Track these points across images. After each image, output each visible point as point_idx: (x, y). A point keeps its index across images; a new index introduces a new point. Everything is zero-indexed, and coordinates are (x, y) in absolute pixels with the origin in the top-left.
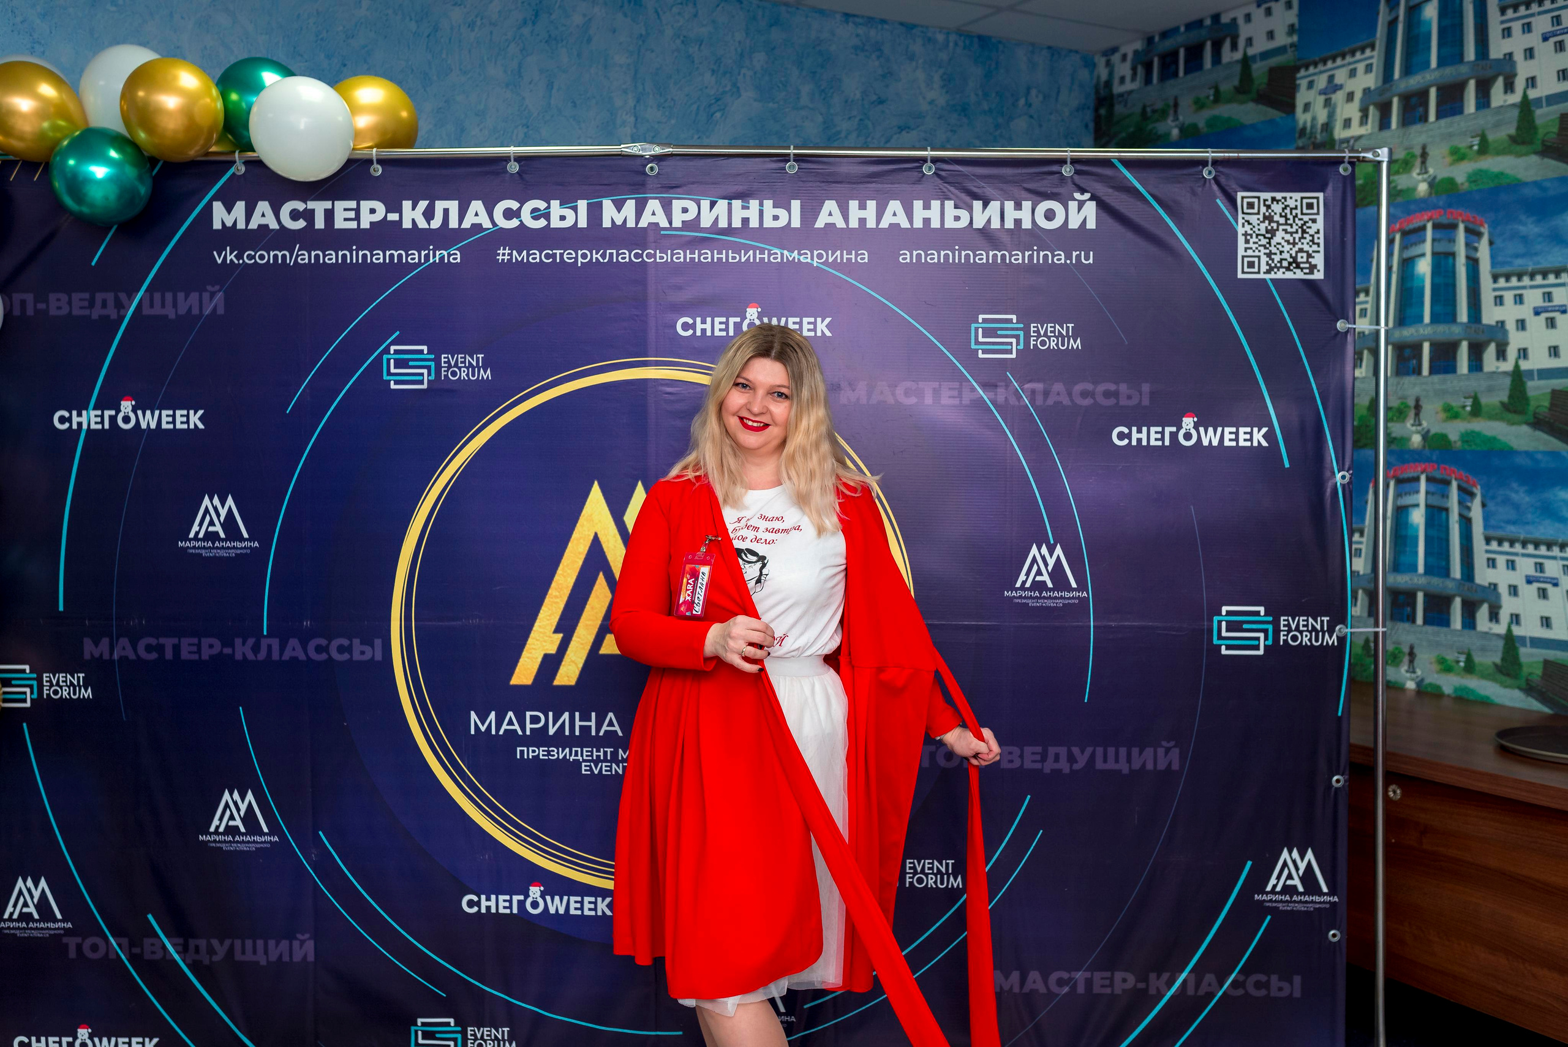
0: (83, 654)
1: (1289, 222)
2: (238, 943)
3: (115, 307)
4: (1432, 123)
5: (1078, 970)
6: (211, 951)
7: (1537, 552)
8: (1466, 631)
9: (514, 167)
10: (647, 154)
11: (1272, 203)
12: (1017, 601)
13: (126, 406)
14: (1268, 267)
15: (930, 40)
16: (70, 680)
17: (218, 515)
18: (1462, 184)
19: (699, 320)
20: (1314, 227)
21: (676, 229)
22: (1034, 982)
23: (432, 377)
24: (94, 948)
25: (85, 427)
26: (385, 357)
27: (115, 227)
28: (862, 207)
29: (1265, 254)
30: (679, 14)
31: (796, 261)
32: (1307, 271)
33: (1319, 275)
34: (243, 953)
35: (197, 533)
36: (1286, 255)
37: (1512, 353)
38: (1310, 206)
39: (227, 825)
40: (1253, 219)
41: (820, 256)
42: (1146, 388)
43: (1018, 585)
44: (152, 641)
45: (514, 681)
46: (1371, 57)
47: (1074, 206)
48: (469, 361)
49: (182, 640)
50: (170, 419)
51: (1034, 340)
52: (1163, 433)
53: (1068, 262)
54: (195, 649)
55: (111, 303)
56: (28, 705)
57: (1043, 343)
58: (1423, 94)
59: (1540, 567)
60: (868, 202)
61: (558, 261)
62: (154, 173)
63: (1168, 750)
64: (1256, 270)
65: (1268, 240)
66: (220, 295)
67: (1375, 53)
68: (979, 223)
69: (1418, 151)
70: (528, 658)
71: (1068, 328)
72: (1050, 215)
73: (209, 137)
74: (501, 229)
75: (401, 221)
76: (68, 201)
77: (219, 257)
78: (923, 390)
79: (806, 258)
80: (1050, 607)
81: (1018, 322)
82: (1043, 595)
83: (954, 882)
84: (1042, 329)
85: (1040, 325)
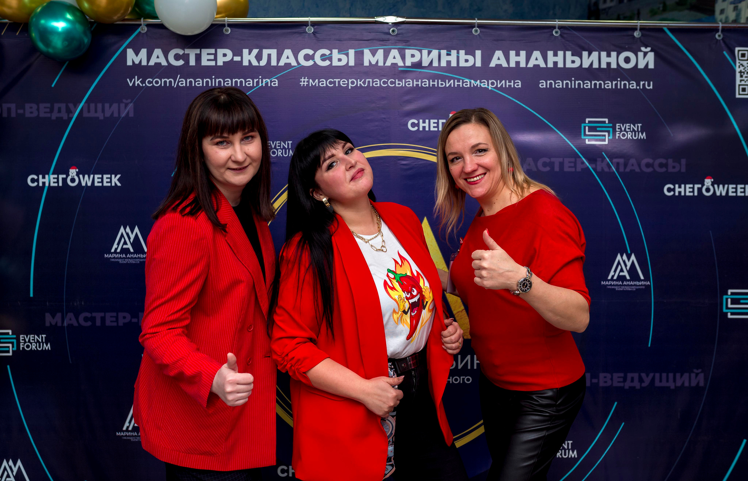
0: (45, 323)
3: (66, 112)
9: (310, 30)
10: (391, 22)
12: (609, 287)
13: (73, 172)
16: (37, 338)
17: (129, 238)
19: (421, 121)
21: (408, 67)
25: (47, 185)
27: (67, 63)
28: (518, 54)
31: (479, 86)
35: (116, 249)
39: (133, 426)
40: (745, 63)
41: (493, 84)
42: (683, 161)
43: (609, 278)
44: (88, 315)
47: (640, 54)
48: (283, 145)
49: (107, 314)
50: (100, 180)
51: (618, 134)
52: (693, 188)
53: (638, 88)
54: (114, 319)
55: (63, 109)
56: (11, 354)
57: (623, 136)
60: (521, 52)
61: (337, 85)
62: (92, 29)
63: (697, 374)
64: (746, 92)
66: (131, 105)
68: (586, 65)
72: (627, 60)
73: (127, 9)
74: (303, 66)
75: (242, 61)
76: (41, 45)
77: (131, 83)
78: (553, 163)
79: (484, 85)
80: (628, 291)
81: (609, 123)
82: (624, 284)
83: (572, 454)
84: (623, 127)
85: (621, 125)
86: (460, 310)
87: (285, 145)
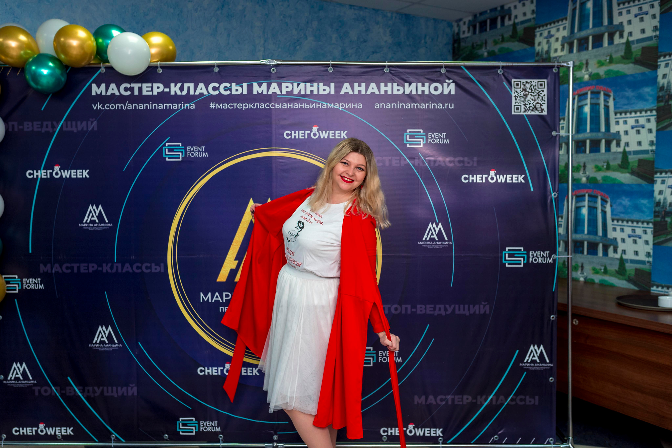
0: (39, 270)
1: (533, 91)
2: (105, 388)
3: (52, 127)
4: (590, 51)
5: (449, 395)
6: (94, 392)
7: (632, 225)
8: (604, 257)
9: (216, 70)
10: (271, 64)
11: (526, 84)
12: (423, 246)
13: (57, 168)
14: (524, 110)
15: (385, 16)
16: (34, 281)
17: (95, 213)
18: (602, 75)
19: (293, 132)
20: (543, 94)
21: (284, 95)
22: (431, 400)
23: (184, 156)
24: (46, 391)
25: (39, 177)
26: (164, 148)
27: (51, 95)
28: (360, 85)
29: (523, 104)
30: (282, 5)
31: (333, 108)
32: (540, 111)
33: (545, 113)
34: (108, 392)
35: (87, 221)
36: (532, 105)
37: (622, 144)
38: (541, 85)
39: (100, 340)
40: (519, 90)
41: (342, 106)
42: (475, 159)
43: (424, 239)
44: (69, 265)
45: (218, 280)
46: (565, 24)
47: (445, 85)
48: (199, 149)
49: (81, 264)
50: (75, 174)
51: (430, 140)
52: (482, 177)
53: (444, 108)
55: (50, 126)
56: (17, 292)
57: (434, 141)
58: (587, 39)
59: (634, 231)
60: (362, 84)
61: (235, 108)
62: (68, 71)
63: (484, 306)
64: (519, 111)
65: (524, 99)
66: (95, 122)
67: (567, 22)
68: (407, 92)
69: (584, 62)
70: (224, 270)
71: (443, 135)
72: (436, 89)
73: (91, 57)
74: (212, 95)
75: (170, 92)
76: (32, 84)
77: (95, 107)
78: (385, 160)
79: (336, 106)
80: (437, 248)
81: (423, 132)
82: (434, 243)
83: (398, 360)
84: (433, 135)
85: (432, 134)
87: (200, 149)
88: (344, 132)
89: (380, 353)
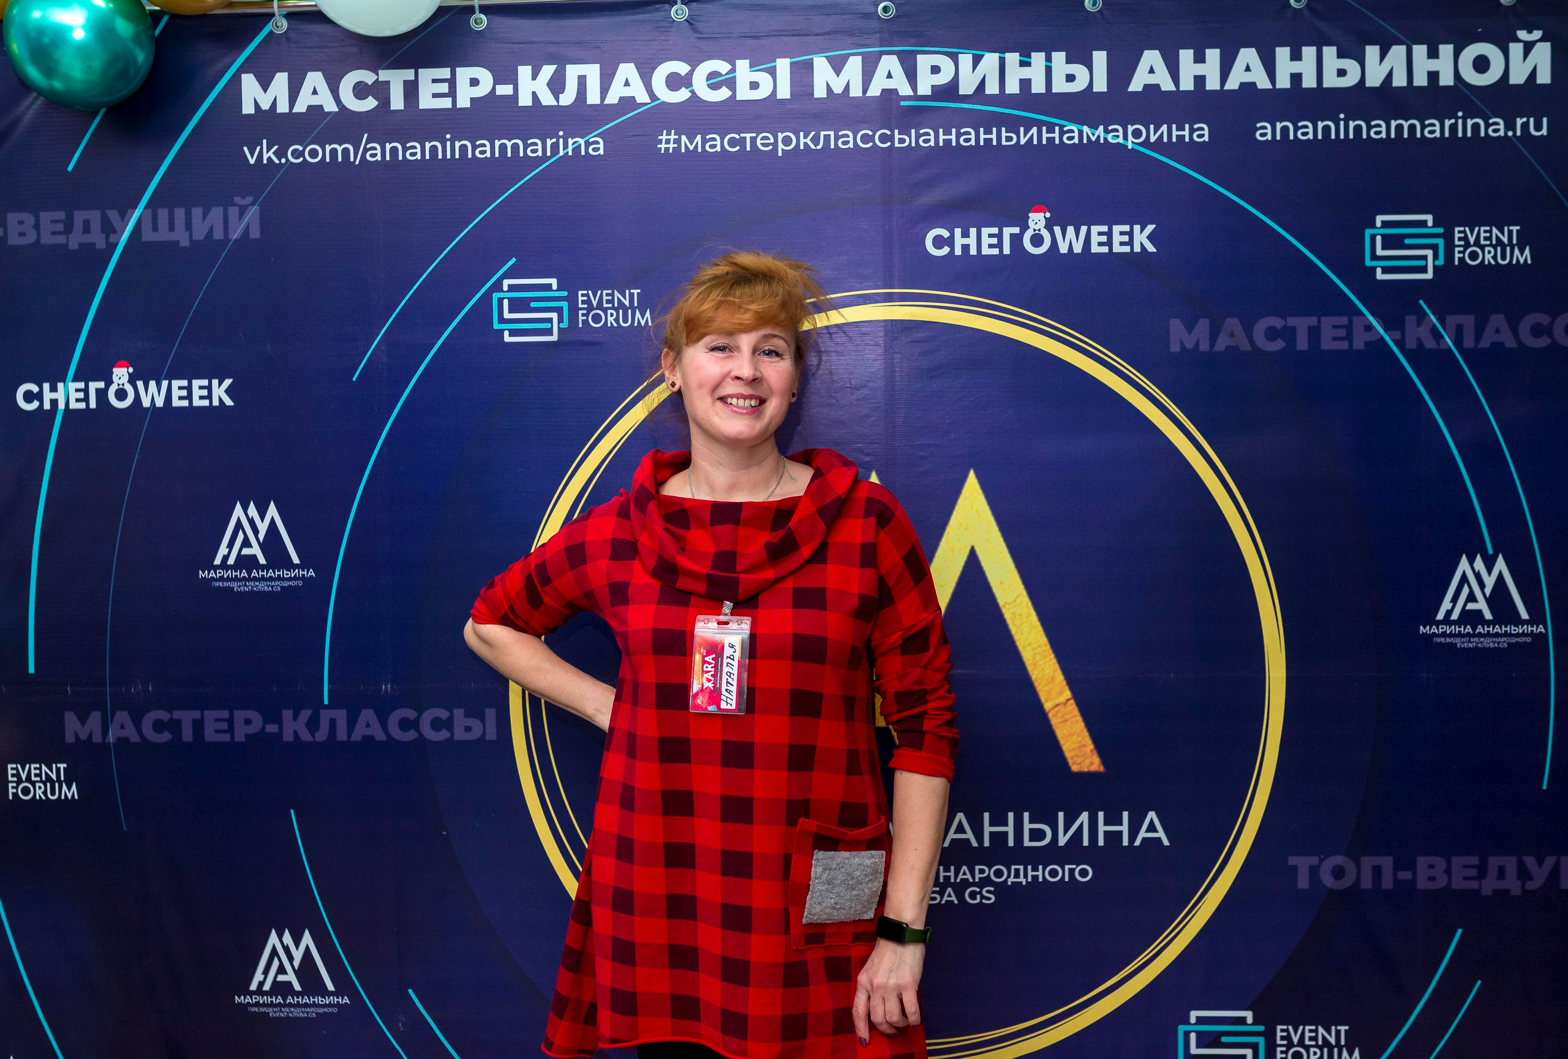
0: (64, 736)
3: (103, 231)
9: (680, 12)
12: (1439, 640)
13: (121, 375)
16: (46, 773)
17: (256, 531)
19: (958, 232)
21: (924, 98)
23: (565, 324)
25: (61, 406)
26: (496, 296)
27: (102, 113)
28: (1200, 59)
31: (1102, 141)
35: (226, 557)
39: (275, 981)
41: (1137, 134)
43: (1440, 616)
44: (164, 716)
47: (1516, 49)
48: (618, 298)
49: (206, 713)
50: (184, 392)
51: (1459, 252)
53: (1510, 133)
54: (224, 726)
55: (96, 225)
57: (1473, 257)
60: (1208, 51)
61: (748, 149)
62: (157, 32)
66: (254, 210)
68: (1374, 80)
72: (1482, 64)
74: (664, 103)
75: (515, 95)
76: (33, 73)
77: (252, 158)
78: (1293, 329)
79: (1116, 137)
80: (1489, 649)
81: (1435, 225)
82: (1478, 631)
83: (1348, 1058)
84: (1472, 234)
85: (1467, 229)
86: (1062, 699)
87: (625, 298)
88: (1142, 230)
89: (1279, 1034)
